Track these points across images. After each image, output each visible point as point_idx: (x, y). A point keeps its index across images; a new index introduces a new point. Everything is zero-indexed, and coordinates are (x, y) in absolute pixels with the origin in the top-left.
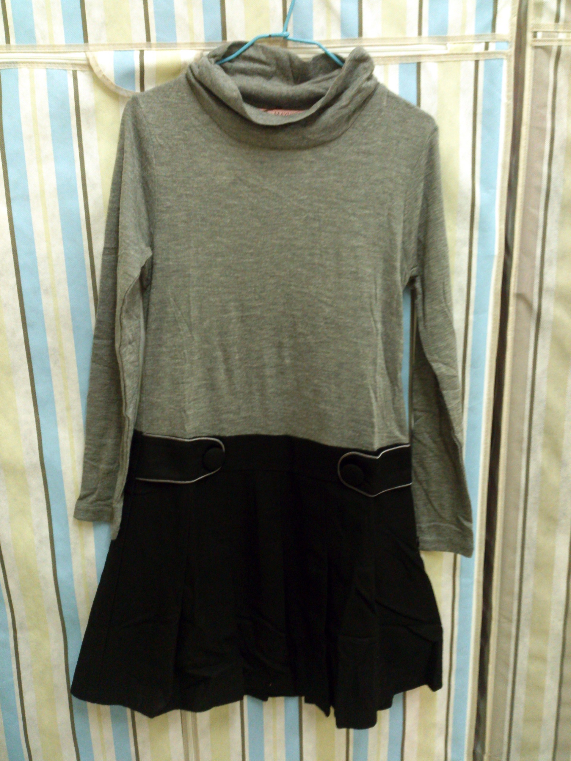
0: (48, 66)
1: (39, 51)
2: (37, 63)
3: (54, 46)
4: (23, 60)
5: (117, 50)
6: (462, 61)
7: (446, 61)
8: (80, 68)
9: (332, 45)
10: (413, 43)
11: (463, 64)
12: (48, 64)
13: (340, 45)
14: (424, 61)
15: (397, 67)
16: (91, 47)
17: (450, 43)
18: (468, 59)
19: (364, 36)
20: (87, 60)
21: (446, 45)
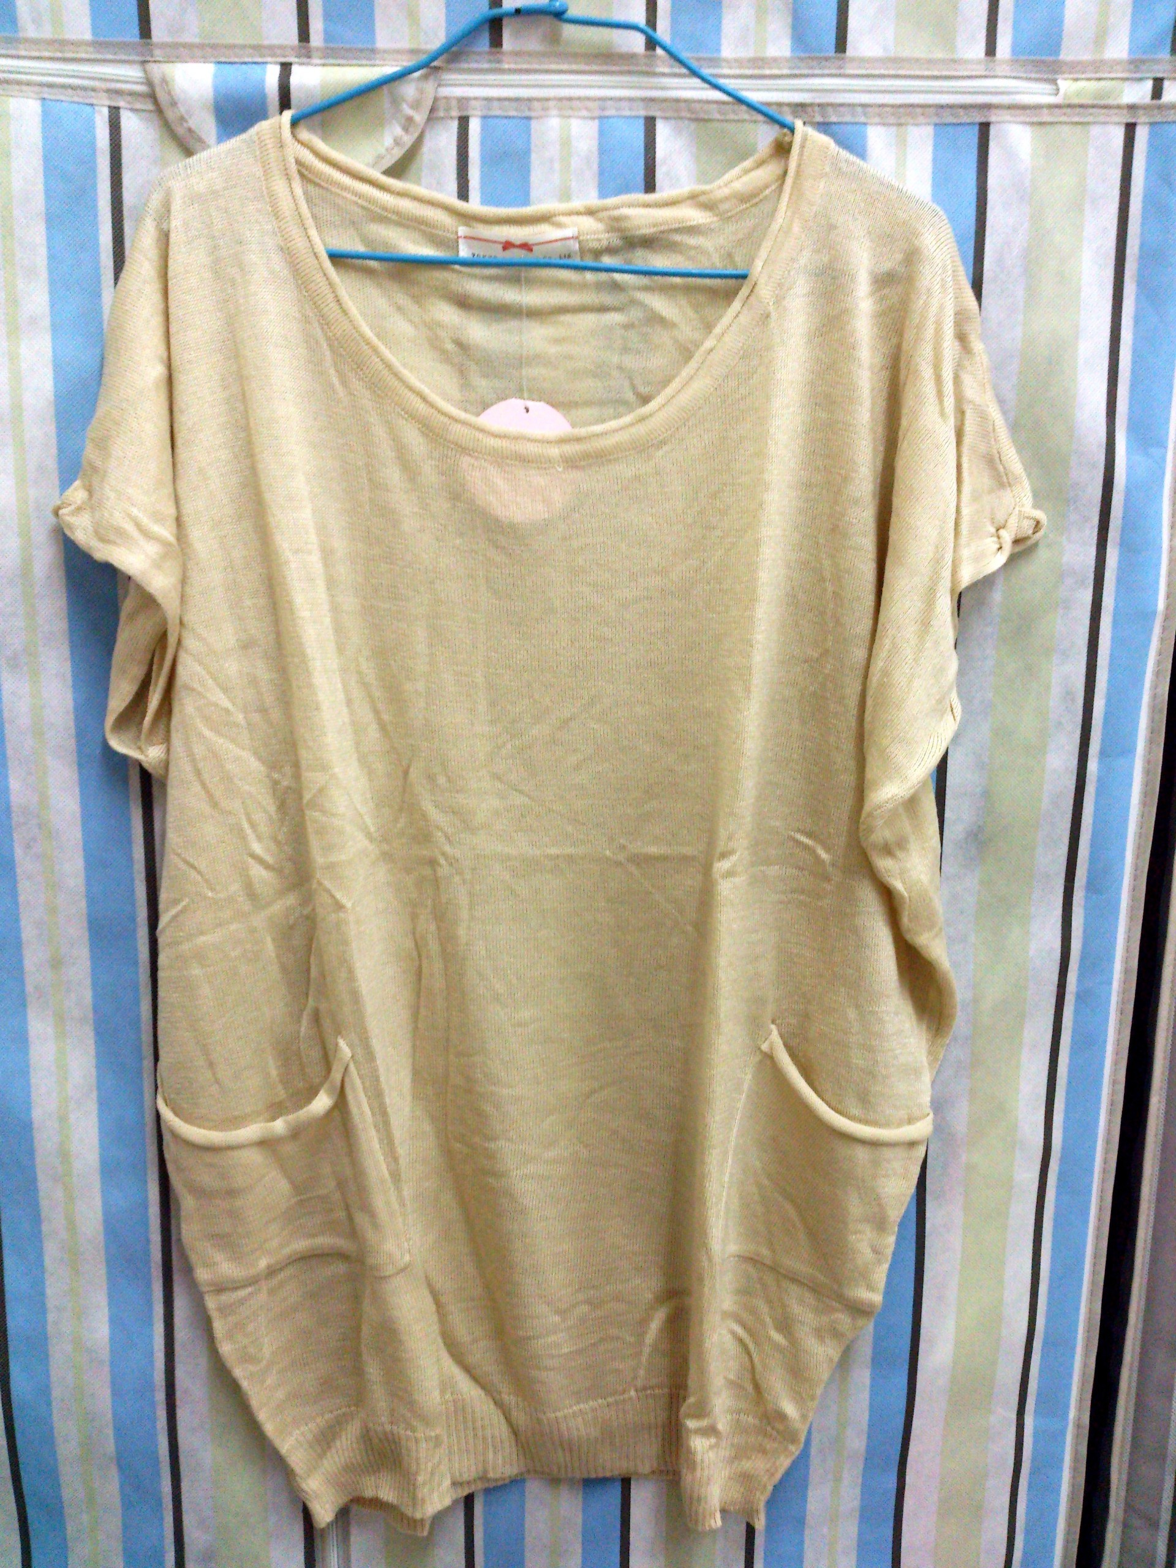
0: (47, 93)
2: (19, 83)
3: (62, 43)
5: (223, 59)
6: (1094, 123)
7: (1052, 123)
8: (129, 103)
9: (767, 72)
10: (974, 73)
11: (1095, 130)
12: (46, 89)
13: (785, 71)
14: (999, 119)
15: (929, 131)
16: (157, 52)
17: (1065, 79)
18: (1108, 119)
19: (850, 51)
20: (149, 83)
21: (1054, 82)
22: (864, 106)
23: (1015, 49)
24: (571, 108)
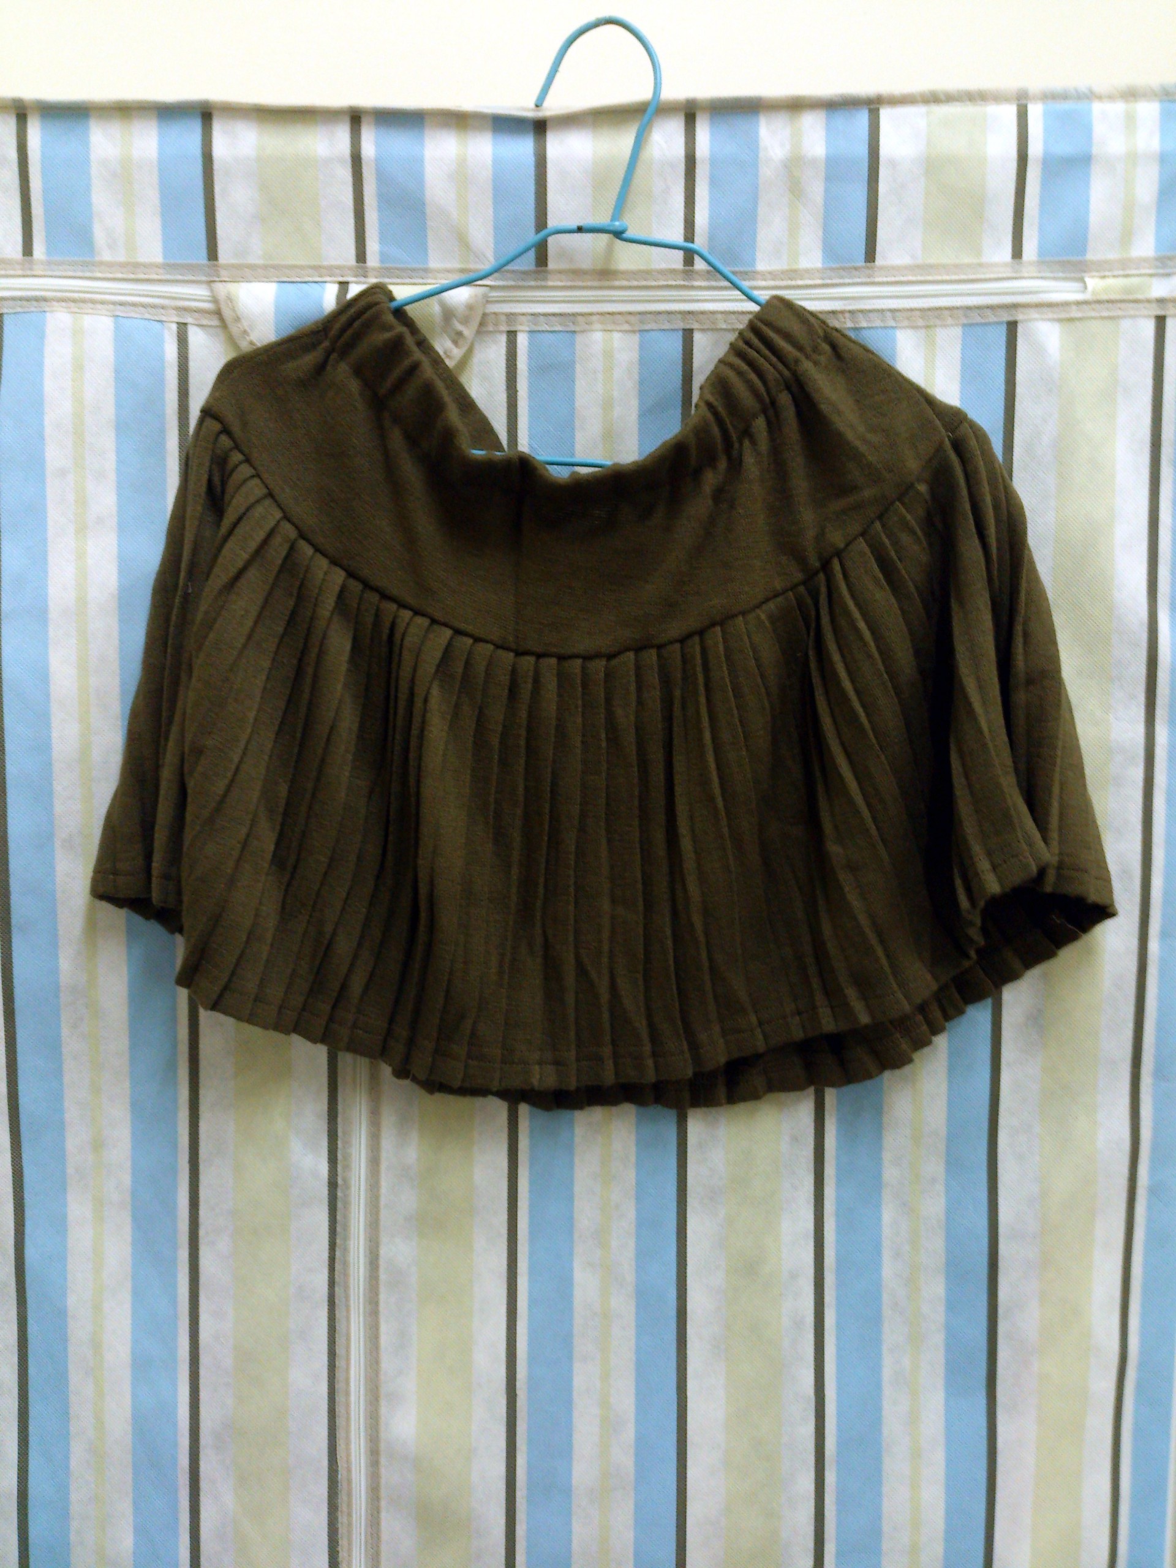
0: (120, 311)
1: (99, 275)
2: (93, 302)
3: (137, 265)
4: (59, 294)
5: (285, 279)
6: (1125, 317)
7: (1080, 319)
8: (196, 319)
9: (800, 283)
10: (1000, 275)
11: (1126, 324)
12: (119, 307)
13: (819, 282)
14: (1026, 317)
15: (958, 331)
16: (223, 273)
17: (1093, 277)
18: (1137, 313)
19: (879, 261)
20: (215, 300)
21: (1082, 280)
22: (893, 311)
23: (1042, 252)
24: (614, 323)
